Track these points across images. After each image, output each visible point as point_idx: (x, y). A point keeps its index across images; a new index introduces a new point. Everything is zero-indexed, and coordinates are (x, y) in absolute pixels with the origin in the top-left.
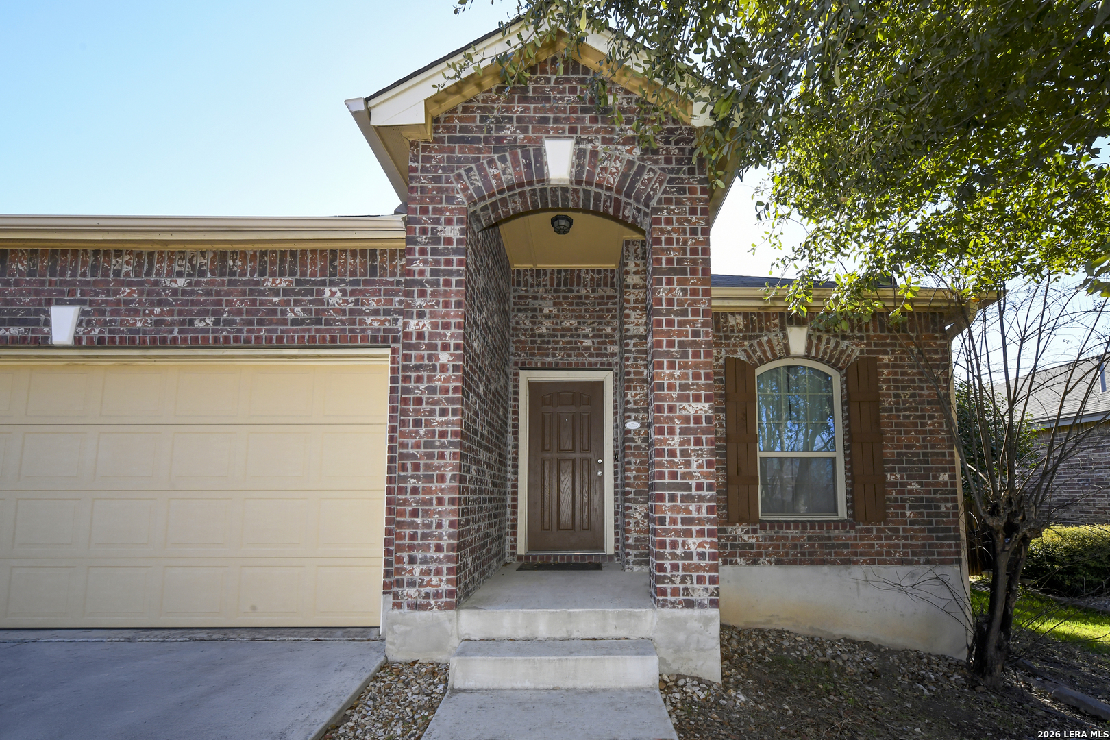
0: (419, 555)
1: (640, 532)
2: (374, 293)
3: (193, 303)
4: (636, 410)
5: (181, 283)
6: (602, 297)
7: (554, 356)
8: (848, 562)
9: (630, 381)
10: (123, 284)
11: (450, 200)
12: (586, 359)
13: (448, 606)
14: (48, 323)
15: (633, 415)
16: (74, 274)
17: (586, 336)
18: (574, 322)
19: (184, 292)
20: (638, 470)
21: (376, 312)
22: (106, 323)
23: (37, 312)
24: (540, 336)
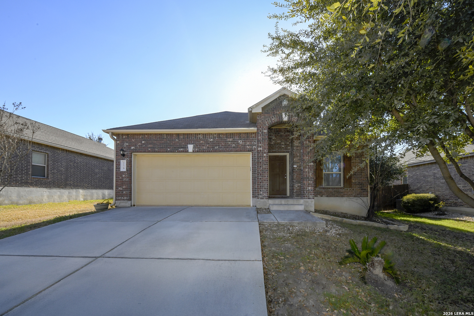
1: (297, 190)
2: (248, 141)
3: (214, 144)
4: (296, 163)
5: (212, 140)
6: (287, 135)
7: (275, 149)
9: (294, 156)
10: (201, 140)
11: (265, 125)
12: (283, 150)
13: (267, 199)
14: (188, 148)
15: (295, 164)
16: (191, 138)
17: (283, 145)
18: (280, 141)
19: (212, 142)
20: (296, 176)
21: (249, 145)
22: (198, 148)
23: (185, 146)
24: (272, 145)
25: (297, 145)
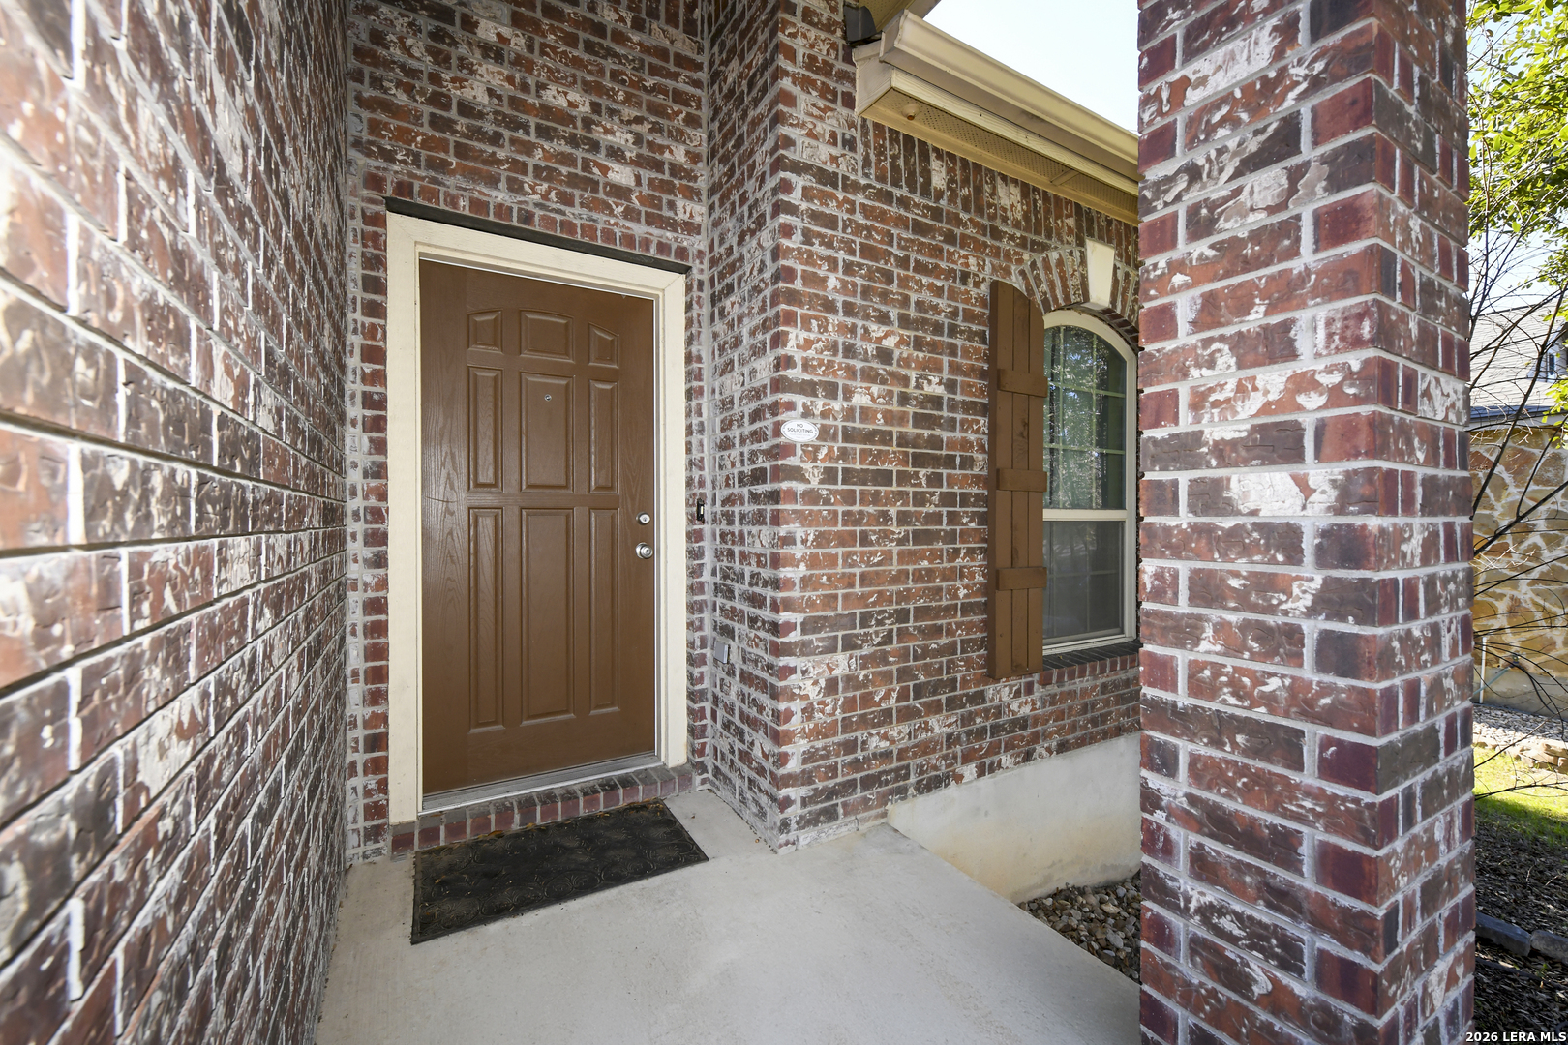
1: (817, 733)
4: (808, 388)
6: (663, 54)
7: (515, 187)
9: (793, 297)
12: (615, 221)
15: (800, 400)
17: (616, 153)
18: (582, 103)
20: (813, 562)
24: (466, 109)
25: (822, 154)
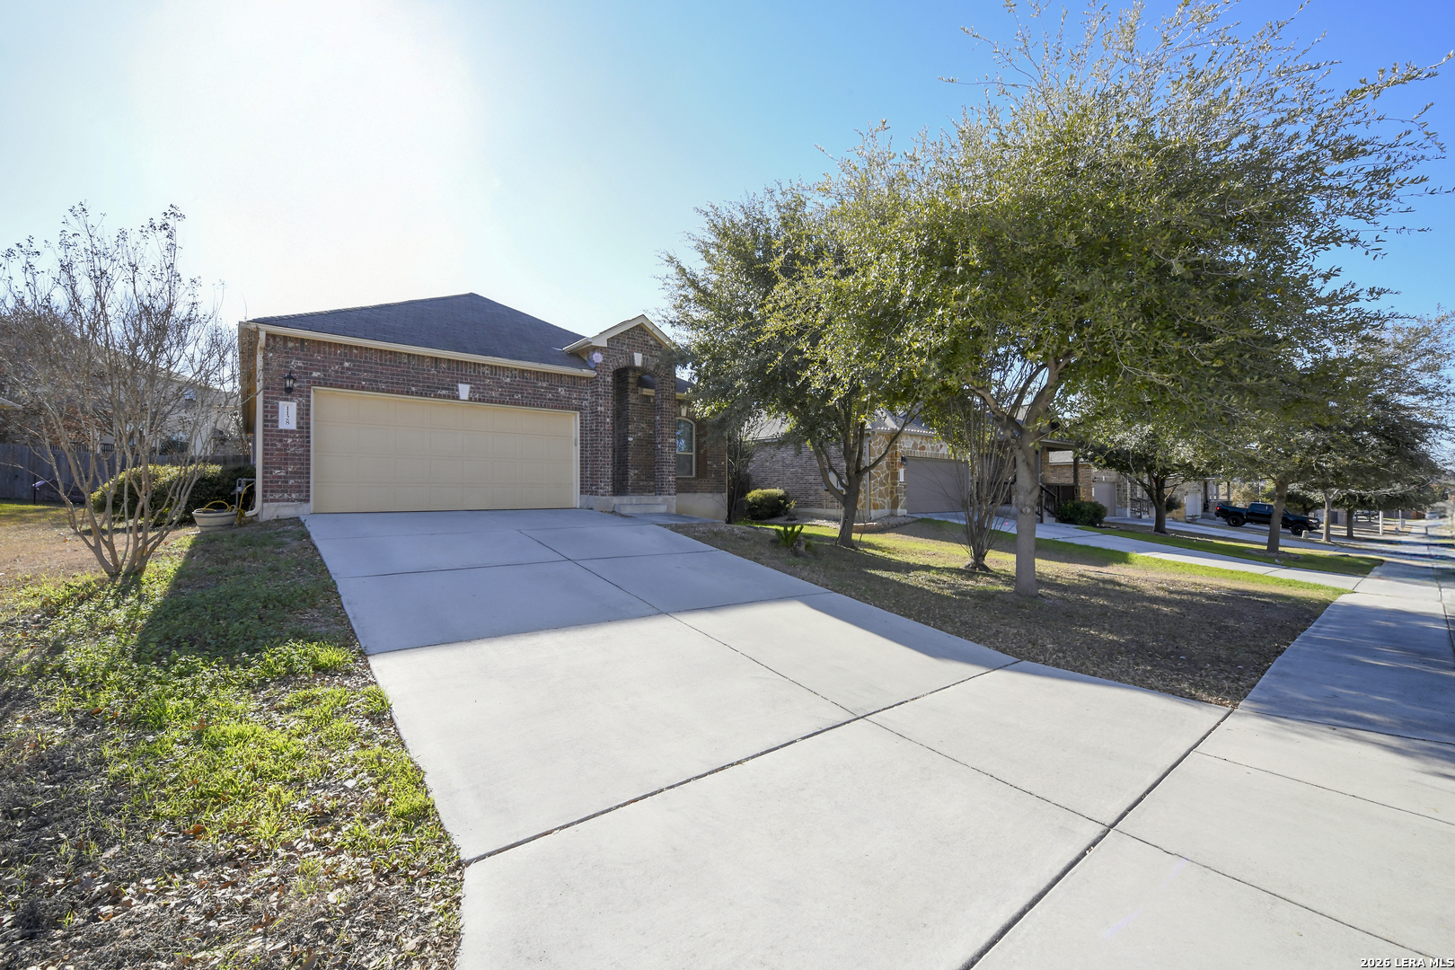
0: (603, 480)
2: (575, 392)
3: (514, 388)
4: (631, 433)
5: (508, 380)
8: (695, 492)
9: (629, 421)
10: (486, 377)
11: (608, 368)
13: (610, 495)
14: (457, 390)
15: (630, 435)
16: (466, 371)
19: (510, 384)
20: (632, 457)
21: (576, 399)
22: (480, 393)
23: (453, 385)
